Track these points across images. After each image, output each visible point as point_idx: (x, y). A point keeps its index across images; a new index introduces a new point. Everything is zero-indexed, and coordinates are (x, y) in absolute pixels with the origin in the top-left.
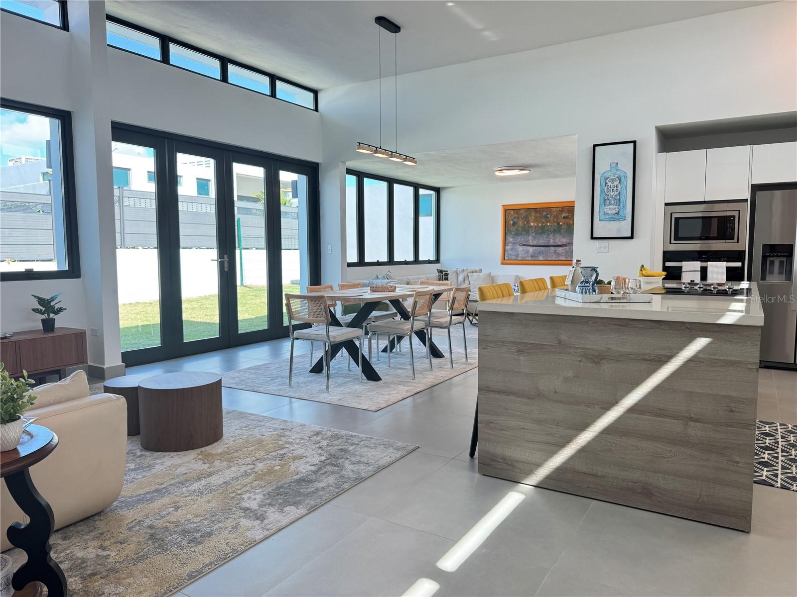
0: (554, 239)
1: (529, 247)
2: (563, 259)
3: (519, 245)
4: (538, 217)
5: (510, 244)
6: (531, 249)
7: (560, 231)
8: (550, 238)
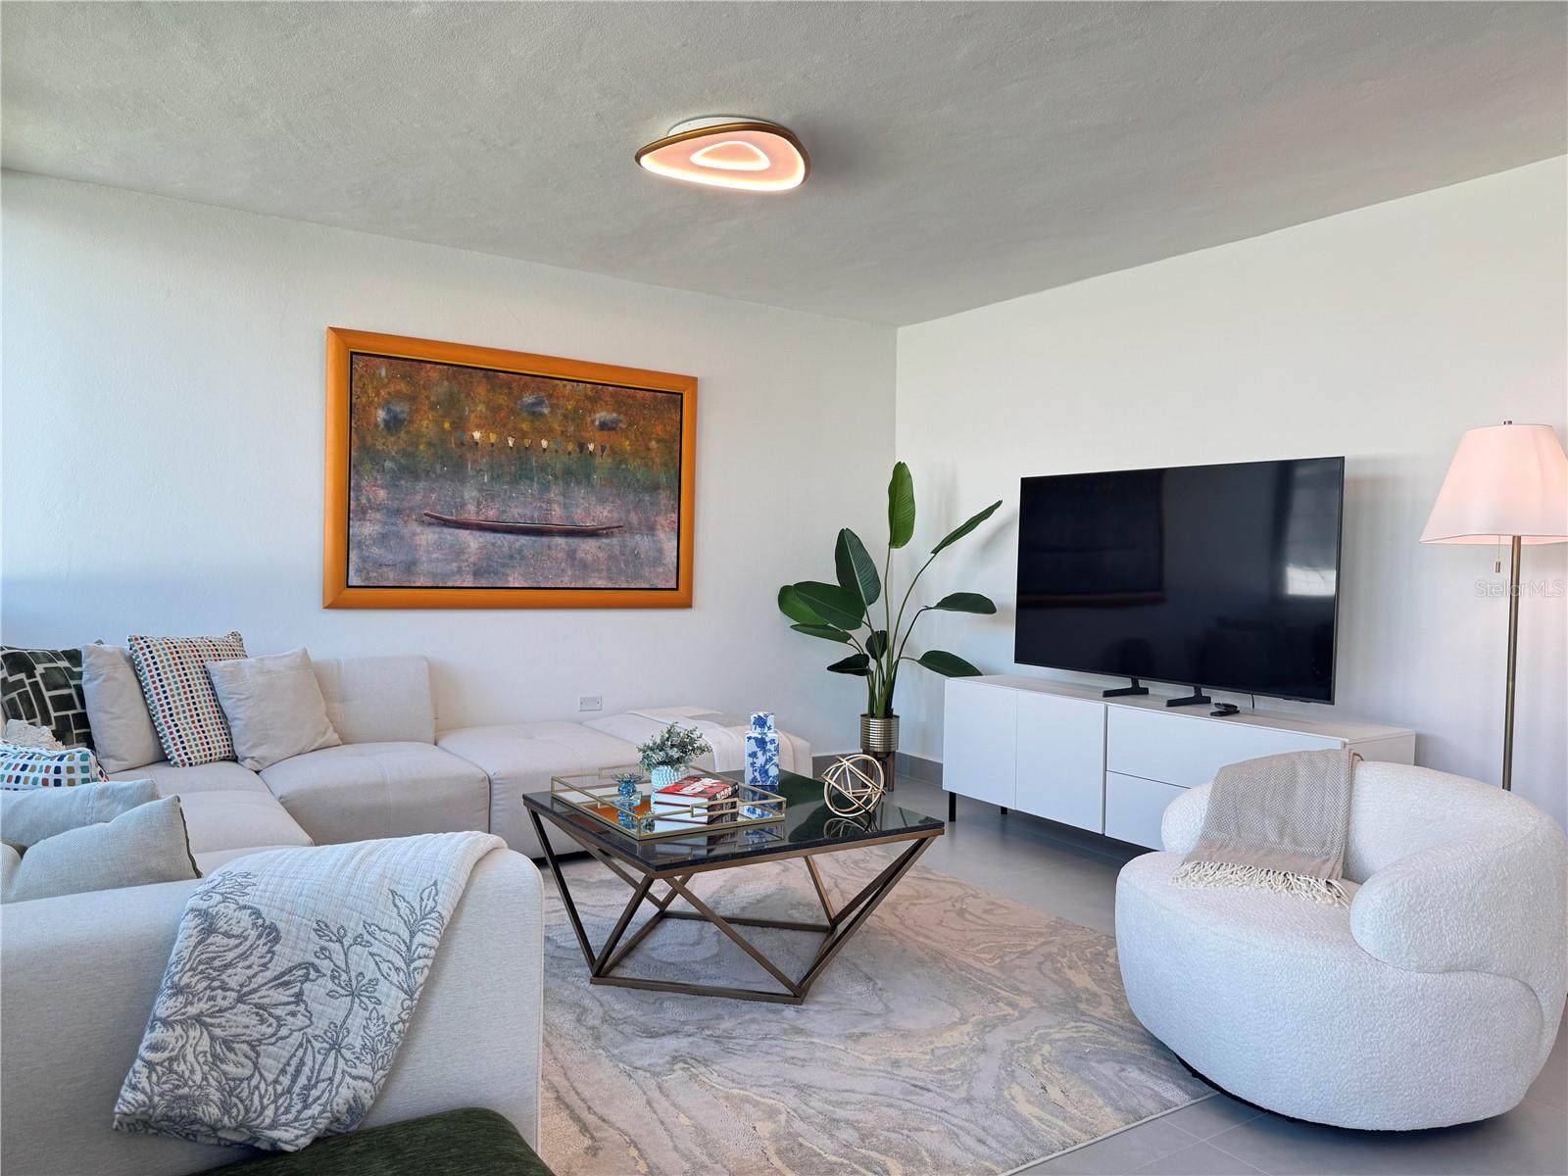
0: (565, 506)
1: (464, 534)
2: (600, 584)
3: (422, 523)
4: (500, 407)
5: (371, 514)
6: (473, 541)
7: (588, 476)
8: (549, 502)
